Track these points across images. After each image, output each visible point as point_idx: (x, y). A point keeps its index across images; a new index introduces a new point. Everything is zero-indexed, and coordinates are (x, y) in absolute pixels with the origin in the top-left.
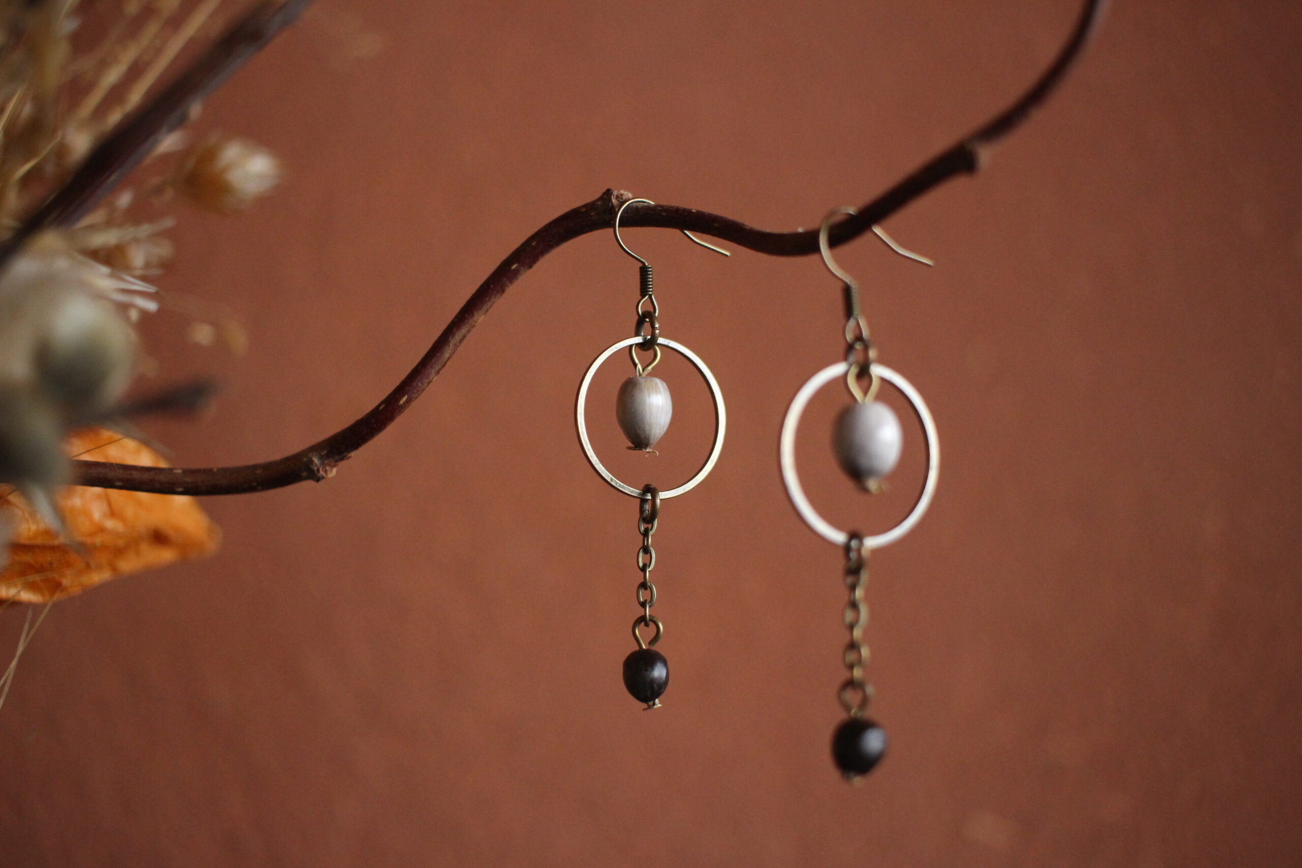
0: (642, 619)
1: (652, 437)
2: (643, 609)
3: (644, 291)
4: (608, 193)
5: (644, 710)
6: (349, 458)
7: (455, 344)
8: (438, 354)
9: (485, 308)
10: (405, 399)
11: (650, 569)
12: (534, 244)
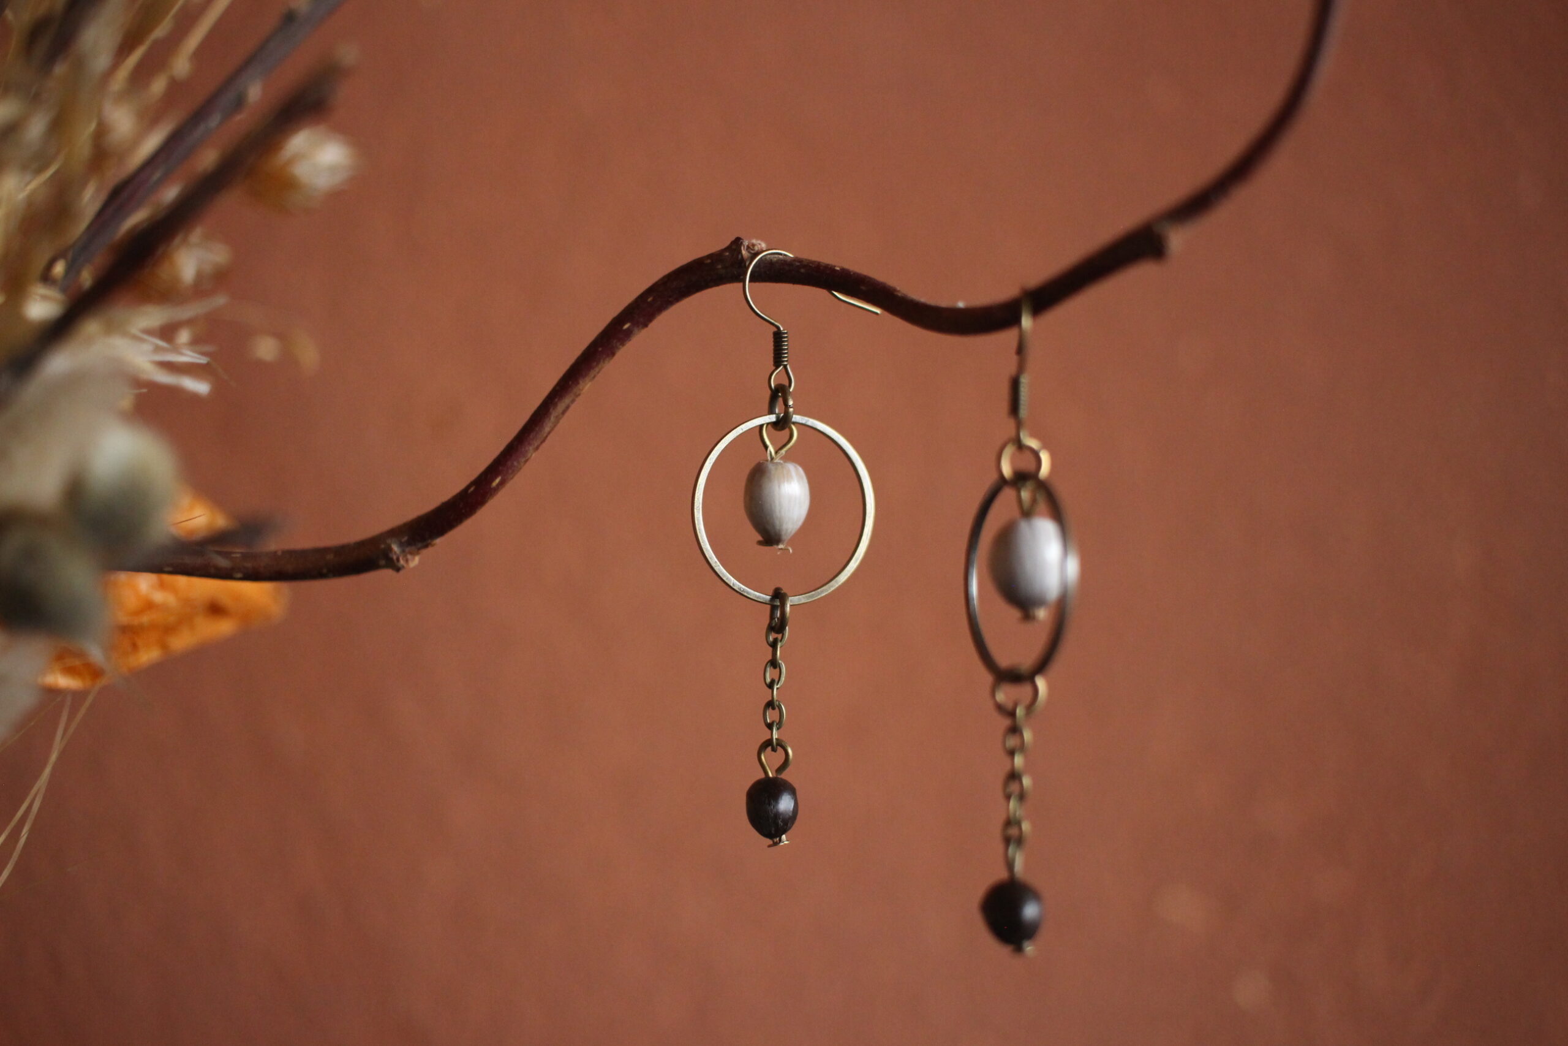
0: (768, 743)
1: (783, 533)
2: (769, 731)
3: (778, 361)
4: (737, 242)
5: (770, 846)
6: (433, 546)
7: (557, 417)
8: (537, 429)
9: (592, 373)
10: (498, 480)
11: (778, 686)
12: (650, 300)
